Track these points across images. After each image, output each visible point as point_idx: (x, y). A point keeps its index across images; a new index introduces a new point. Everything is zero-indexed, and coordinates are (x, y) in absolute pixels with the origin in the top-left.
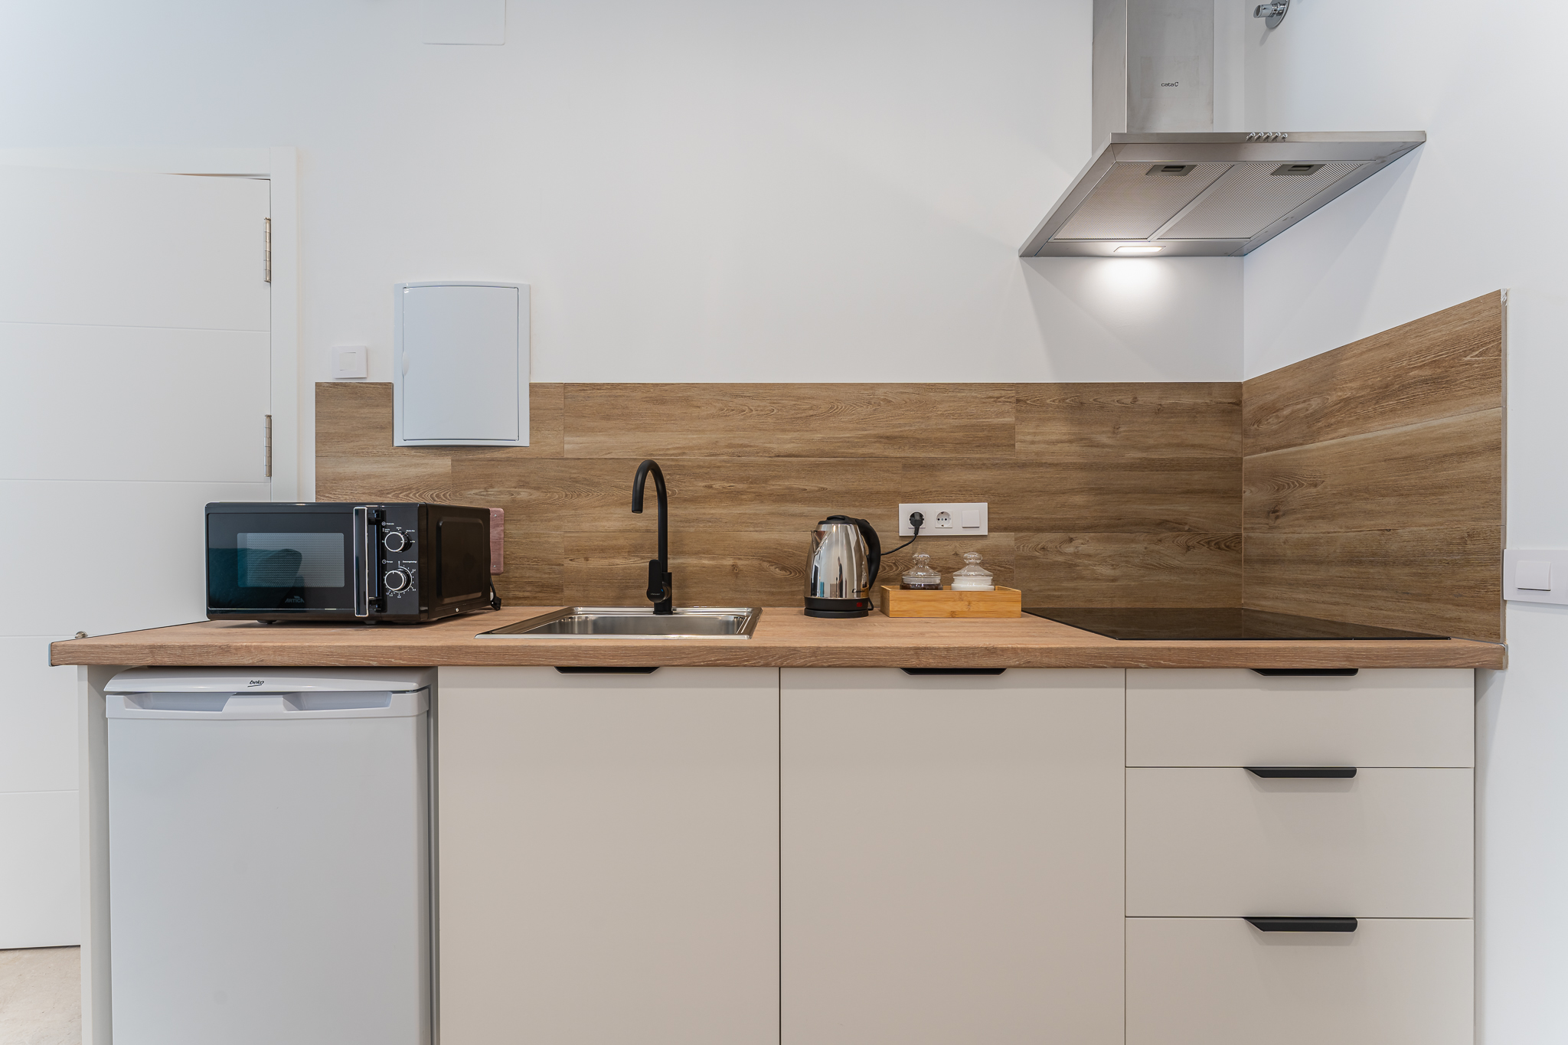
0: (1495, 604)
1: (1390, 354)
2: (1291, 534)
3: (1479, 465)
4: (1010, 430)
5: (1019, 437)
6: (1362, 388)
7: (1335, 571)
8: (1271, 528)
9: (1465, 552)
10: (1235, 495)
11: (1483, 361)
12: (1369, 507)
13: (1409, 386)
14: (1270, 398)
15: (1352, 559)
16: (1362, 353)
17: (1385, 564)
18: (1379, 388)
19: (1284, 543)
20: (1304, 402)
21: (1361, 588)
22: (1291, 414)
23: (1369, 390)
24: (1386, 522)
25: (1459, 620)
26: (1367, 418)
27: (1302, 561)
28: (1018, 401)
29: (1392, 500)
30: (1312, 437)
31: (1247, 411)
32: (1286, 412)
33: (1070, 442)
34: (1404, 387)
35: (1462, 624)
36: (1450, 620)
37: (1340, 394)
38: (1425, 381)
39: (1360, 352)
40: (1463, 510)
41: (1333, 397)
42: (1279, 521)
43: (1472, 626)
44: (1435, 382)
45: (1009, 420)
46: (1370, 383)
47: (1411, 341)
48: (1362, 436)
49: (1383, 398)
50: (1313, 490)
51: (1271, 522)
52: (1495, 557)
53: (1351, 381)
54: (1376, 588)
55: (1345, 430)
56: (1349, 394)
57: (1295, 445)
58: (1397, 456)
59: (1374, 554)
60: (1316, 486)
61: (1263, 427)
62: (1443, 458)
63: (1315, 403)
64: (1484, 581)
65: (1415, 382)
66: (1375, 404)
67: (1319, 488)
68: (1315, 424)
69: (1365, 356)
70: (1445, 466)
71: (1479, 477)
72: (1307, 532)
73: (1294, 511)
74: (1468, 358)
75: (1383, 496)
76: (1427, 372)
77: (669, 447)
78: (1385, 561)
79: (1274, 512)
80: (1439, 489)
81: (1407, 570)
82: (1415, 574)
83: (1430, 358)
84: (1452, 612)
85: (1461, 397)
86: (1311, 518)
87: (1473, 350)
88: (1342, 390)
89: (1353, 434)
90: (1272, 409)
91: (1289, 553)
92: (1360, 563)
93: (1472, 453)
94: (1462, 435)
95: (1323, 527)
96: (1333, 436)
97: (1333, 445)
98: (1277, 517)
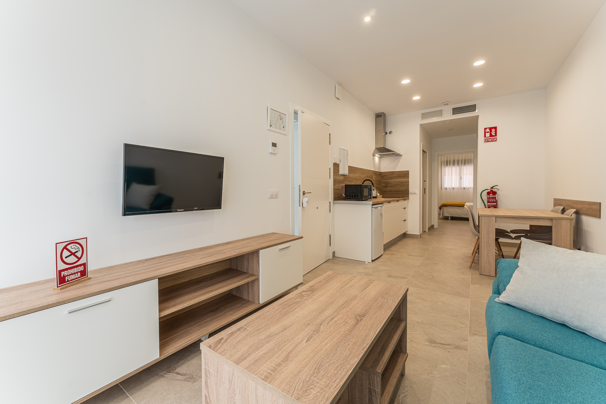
1: (400, 173)
2: (388, 189)
7: (394, 192)
9: (406, 190)
10: (381, 184)
12: (397, 186)
14: (385, 174)
16: (397, 172)
24: (399, 188)
26: (397, 178)
27: (390, 192)
31: (382, 175)
32: (388, 176)
33: (375, 178)
34: (401, 176)
40: (406, 187)
41: (394, 176)
43: (407, 196)
45: (372, 175)
46: (398, 175)
47: (402, 172)
49: (399, 177)
54: (398, 194)
57: (389, 180)
58: (400, 182)
59: (398, 190)
60: (391, 184)
61: (384, 177)
62: (404, 183)
63: (391, 176)
64: (407, 193)
68: (391, 178)
72: (390, 189)
73: (389, 187)
75: (399, 186)
76: (403, 175)
79: (386, 187)
80: (404, 185)
81: (401, 191)
84: (405, 195)
85: (406, 178)
89: (396, 180)
90: (386, 176)
91: (388, 191)
92: (396, 191)
94: (406, 181)
95: (392, 188)
97: (393, 180)
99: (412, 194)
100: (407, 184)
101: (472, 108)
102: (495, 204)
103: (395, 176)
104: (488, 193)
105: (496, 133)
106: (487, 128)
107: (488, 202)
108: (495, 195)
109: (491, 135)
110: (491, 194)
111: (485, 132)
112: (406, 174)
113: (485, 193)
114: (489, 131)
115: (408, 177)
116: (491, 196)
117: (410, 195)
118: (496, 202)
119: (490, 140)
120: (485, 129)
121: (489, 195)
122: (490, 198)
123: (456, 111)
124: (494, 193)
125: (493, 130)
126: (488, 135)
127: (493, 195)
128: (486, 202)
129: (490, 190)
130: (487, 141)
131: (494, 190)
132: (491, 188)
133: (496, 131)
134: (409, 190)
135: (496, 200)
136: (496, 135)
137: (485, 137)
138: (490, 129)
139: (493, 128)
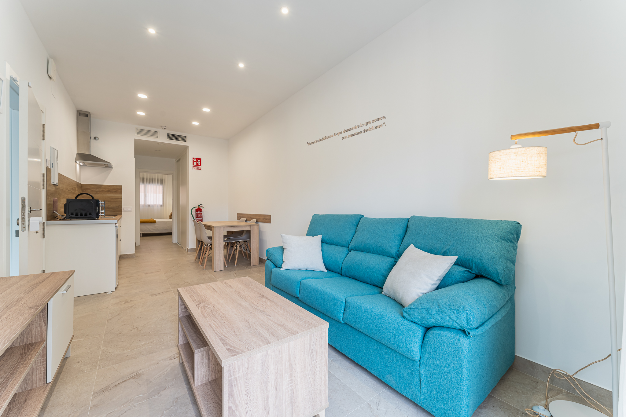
1: (110, 187)
14: (88, 187)
18: (108, 190)
23: (106, 190)
26: (106, 193)
29: (110, 202)
31: (83, 188)
32: (92, 190)
40: (118, 203)
41: (101, 190)
43: (120, 213)
44: (115, 192)
53: (104, 189)
58: (110, 198)
62: (116, 199)
63: (98, 190)
64: (121, 209)
65: (112, 191)
68: (97, 192)
69: (106, 187)
76: (114, 190)
78: (109, 208)
80: (115, 201)
82: (113, 209)
84: (117, 212)
85: (118, 193)
89: (104, 194)
90: (89, 189)
94: (118, 197)
96: (101, 194)
99: (125, 211)
100: (120, 200)
101: (184, 139)
102: (201, 218)
103: (103, 191)
104: (197, 210)
105: (200, 163)
106: (194, 158)
107: (196, 217)
108: (201, 211)
109: (197, 165)
110: (198, 210)
111: (193, 160)
112: (118, 190)
113: (194, 210)
114: (196, 160)
115: (121, 192)
116: (199, 212)
117: (123, 212)
118: (202, 217)
119: (197, 168)
120: (193, 158)
121: (198, 211)
122: (198, 214)
123: (171, 136)
124: (201, 210)
125: (199, 161)
126: (195, 163)
127: (200, 211)
128: (195, 217)
129: (197, 208)
130: (194, 168)
131: (200, 208)
132: (199, 206)
133: (200, 162)
134: (123, 207)
135: (202, 215)
136: (200, 165)
137: (193, 165)
138: (197, 159)
139: (198, 159)
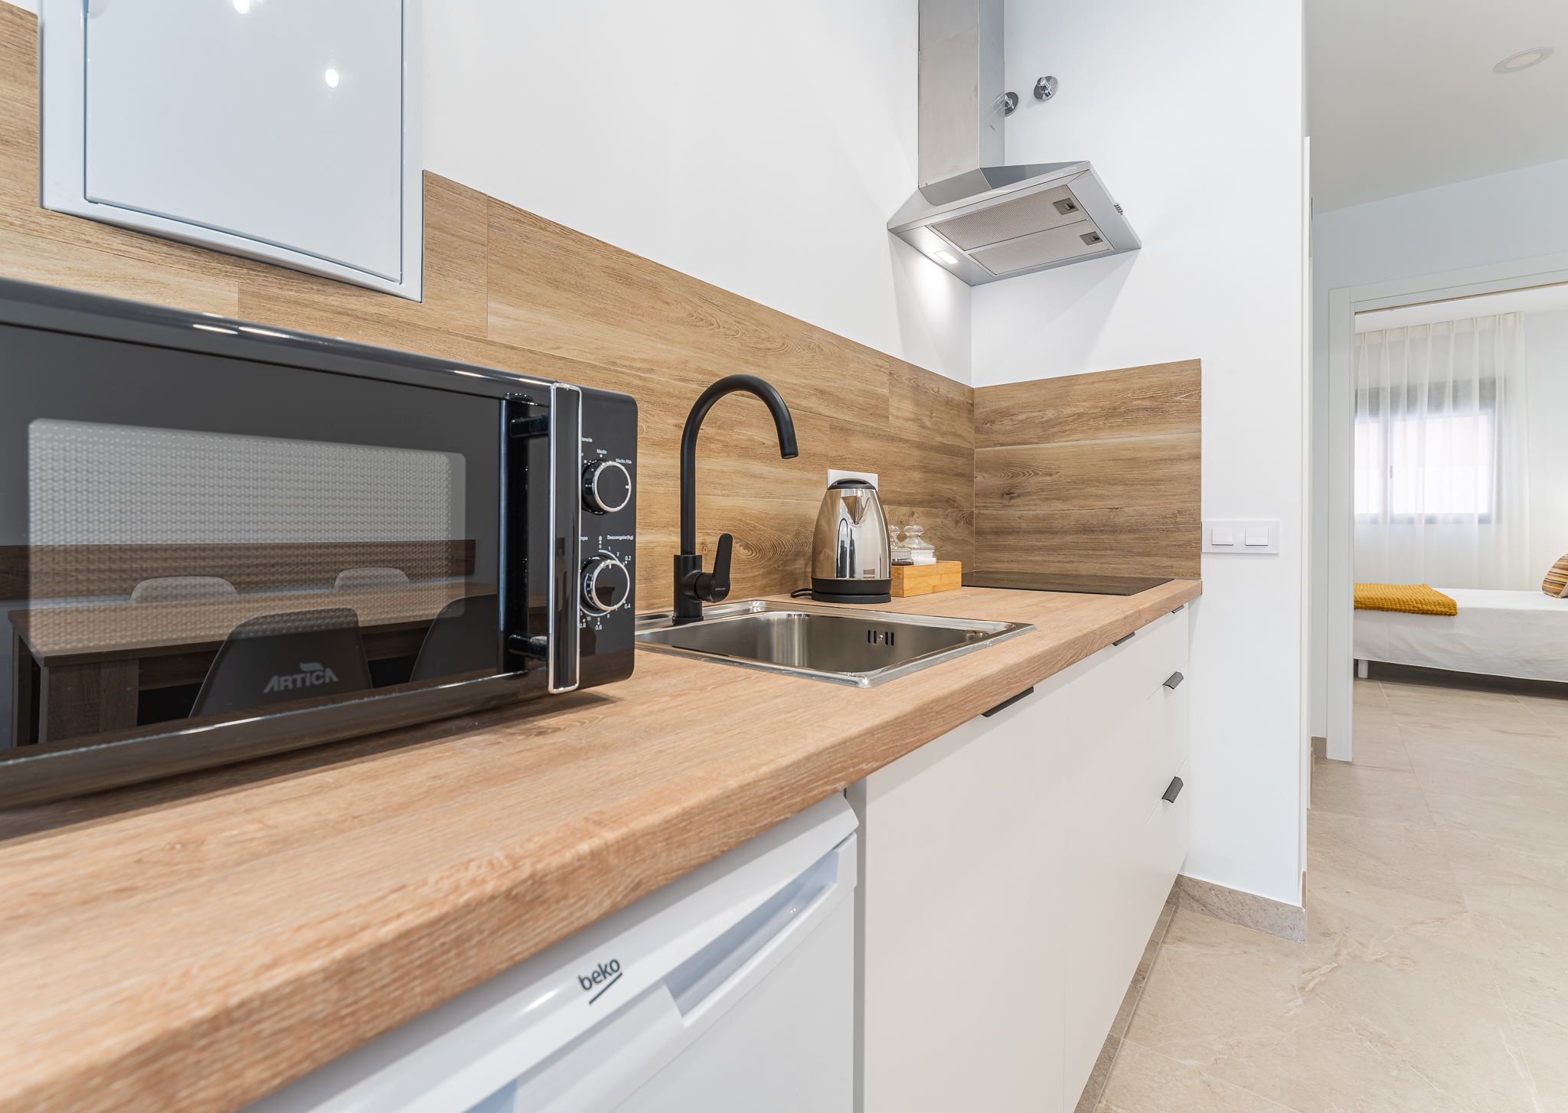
0: (1197, 556)
1: (1118, 386)
2: (1020, 512)
3: (1186, 467)
4: (885, 400)
5: (891, 410)
6: (1094, 407)
8: (1005, 506)
9: (1175, 523)
11: (1188, 402)
12: (1099, 492)
13: (1133, 411)
14: (1004, 404)
15: (1085, 529)
16: (1093, 383)
17: (1114, 532)
18: (1109, 409)
19: (1020, 518)
20: (1039, 411)
21: (1093, 549)
22: (1026, 419)
23: (1099, 409)
24: (1114, 503)
25: (1172, 567)
26: (1098, 429)
27: (1037, 532)
28: (891, 374)
29: (1119, 488)
30: (1048, 438)
31: (977, 413)
32: (1020, 417)
33: (913, 420)
34: (1129, 411)
35: (1174, 570)
36: (1165, 567)
37: (1073, 409)
38: (1146, 409)
39: (1091, 381)
40: (1174, 495)
41: (1068, 411)
42: (1013, 501)
43: (1180, 570)
44: (1153, 410)
45: (885, 391)
46: (1100, 404)
47: (1135, 381)
48: (1094, 442)
49: (1112, 416)
50: (1049, 478)
51: (1006, 502)
52: (1198, 526)
53: (1083, 401)
54: (1106, 549)
55: (1078, 436)
56: (1082, 410)
57: (1031, 443)
58: (1123, 458)
59: (1104, 526)
60: (1051, 475)
61: (996, 427)
62: (1161, 463)
63: (1050, 414)
64: (1189, 541)
65: (1138, 409)
66: (1105, 420)
67: (1054, 477)
68: (1049, 429)
69: (1096, 385)
70: (1161, 466)
71: (1185, 475)
72: (1042, 510)
73: (1030, 494)
74: (1178, 398)
75: (1112, 485)
76: (1147, 403)
77: (636, 356)
78: (1114, 530)
79: (1008, 494)
80: (1156, 482)
81: (1131, 536)
82: (1137, 539)
83: (1149, 394)
84: (1166, 562)
85: (1172, 423)
86: (1046, 499)
87: (1181, 394)
88: (1075, 406)
89: (1086, 439)
90: (1007, 414)
91: (1024, 526)
92: (1093, 531)
93: (1181, 459)
94: (1173, 448)
95: (1058, 506)
96: (1068, 439)
97: (1067, 446)
98: (1012, 498)
99: (1225, 549)
103: (1080, 415)
112: (1172, 393)
115: (1194, 412)
117: (1206, 562)
134: (1203, 519)
